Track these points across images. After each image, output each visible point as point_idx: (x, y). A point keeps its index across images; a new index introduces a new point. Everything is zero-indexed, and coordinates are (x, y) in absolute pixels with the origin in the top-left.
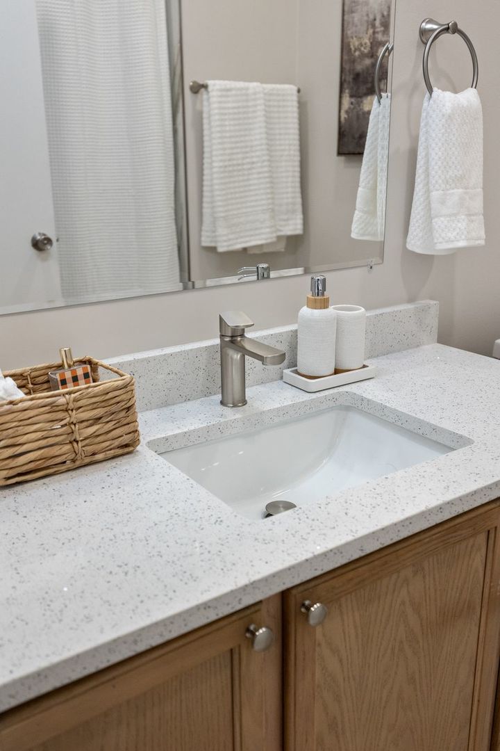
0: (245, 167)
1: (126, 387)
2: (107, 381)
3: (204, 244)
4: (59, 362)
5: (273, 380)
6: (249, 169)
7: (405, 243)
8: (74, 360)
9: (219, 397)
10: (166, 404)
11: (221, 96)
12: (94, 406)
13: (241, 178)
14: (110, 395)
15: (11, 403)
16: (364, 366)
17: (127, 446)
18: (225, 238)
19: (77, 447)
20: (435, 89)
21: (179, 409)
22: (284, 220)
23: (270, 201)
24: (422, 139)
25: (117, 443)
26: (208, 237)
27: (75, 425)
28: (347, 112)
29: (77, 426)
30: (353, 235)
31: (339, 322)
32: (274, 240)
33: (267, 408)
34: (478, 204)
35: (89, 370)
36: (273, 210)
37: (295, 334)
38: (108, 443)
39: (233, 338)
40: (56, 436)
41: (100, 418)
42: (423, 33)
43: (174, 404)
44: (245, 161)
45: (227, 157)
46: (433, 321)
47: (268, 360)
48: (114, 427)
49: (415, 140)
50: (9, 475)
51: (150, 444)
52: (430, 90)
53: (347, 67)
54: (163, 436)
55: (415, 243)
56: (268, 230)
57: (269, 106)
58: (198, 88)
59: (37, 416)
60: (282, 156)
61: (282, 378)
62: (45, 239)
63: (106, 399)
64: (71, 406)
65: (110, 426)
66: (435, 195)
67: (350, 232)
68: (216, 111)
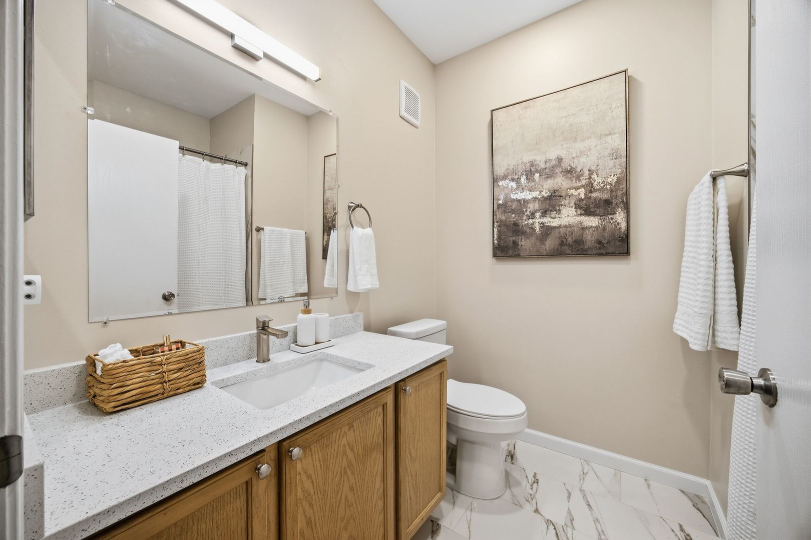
0: (281, 263)
1: (199, 351)
2: (189, 348)
3: (259, 297)
4: (161, 342)
5: (285, 350)
6: (283, 264)
7: (347, 287)
8: (171, 341)
9: (256, 359)
10: (226, 364)
11: (270, 233)
12: (179, 362)
13: (278, 268)
14: (190, 356)
15: (124, 361)
16: (329, 341)
17: (198, 383)
18: (270, 294)
19: (167, 386)
20: (354, 227)
21: (232, 366)
22: (299, 286)
23: (293, 278)
24: (351, 245)
25: (191, 382)
26: (262, 294)
27: (165, 373)
28: (326, 241)
29: (167, 373)
30: (325, 286)
31: (316, 320)
32: (295, 295)
33: (280, 362)
34: (375, 271)
35: (180, 346)
36: (294, 282)
37: (296, 328)
38: (186, 382)
39: (263, 327)
40: (153, 380)
41: (182, 368)
42: (349, 207)
43: (230, 364)
44: (281, 261)
45: (272, 259)
46: (361, 321)
47: (280, 335)
48: (190, 373)
49: (348, 246)
50: (116, 405)
51: (212, 383)
52: (353, 227)
53: (326, 224)
54: (221, 378)
55: (351, 287)
56: (291, 291)
57: (292, 238)
58: (259, 230)
59: (141, 368)
60: (298, 259)
61: (290, 349)
62: (171, 294)
63: (186, 358)
64: (164, 362)
65: (188, 373)
66: (357, 267)
67: (323, 284)
68: (267, 239)
